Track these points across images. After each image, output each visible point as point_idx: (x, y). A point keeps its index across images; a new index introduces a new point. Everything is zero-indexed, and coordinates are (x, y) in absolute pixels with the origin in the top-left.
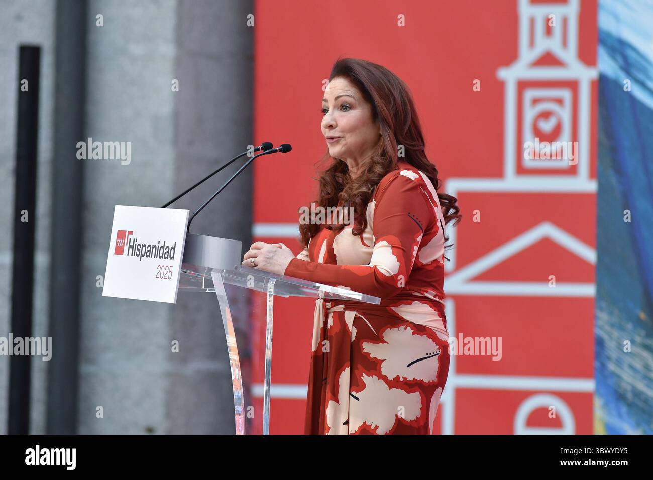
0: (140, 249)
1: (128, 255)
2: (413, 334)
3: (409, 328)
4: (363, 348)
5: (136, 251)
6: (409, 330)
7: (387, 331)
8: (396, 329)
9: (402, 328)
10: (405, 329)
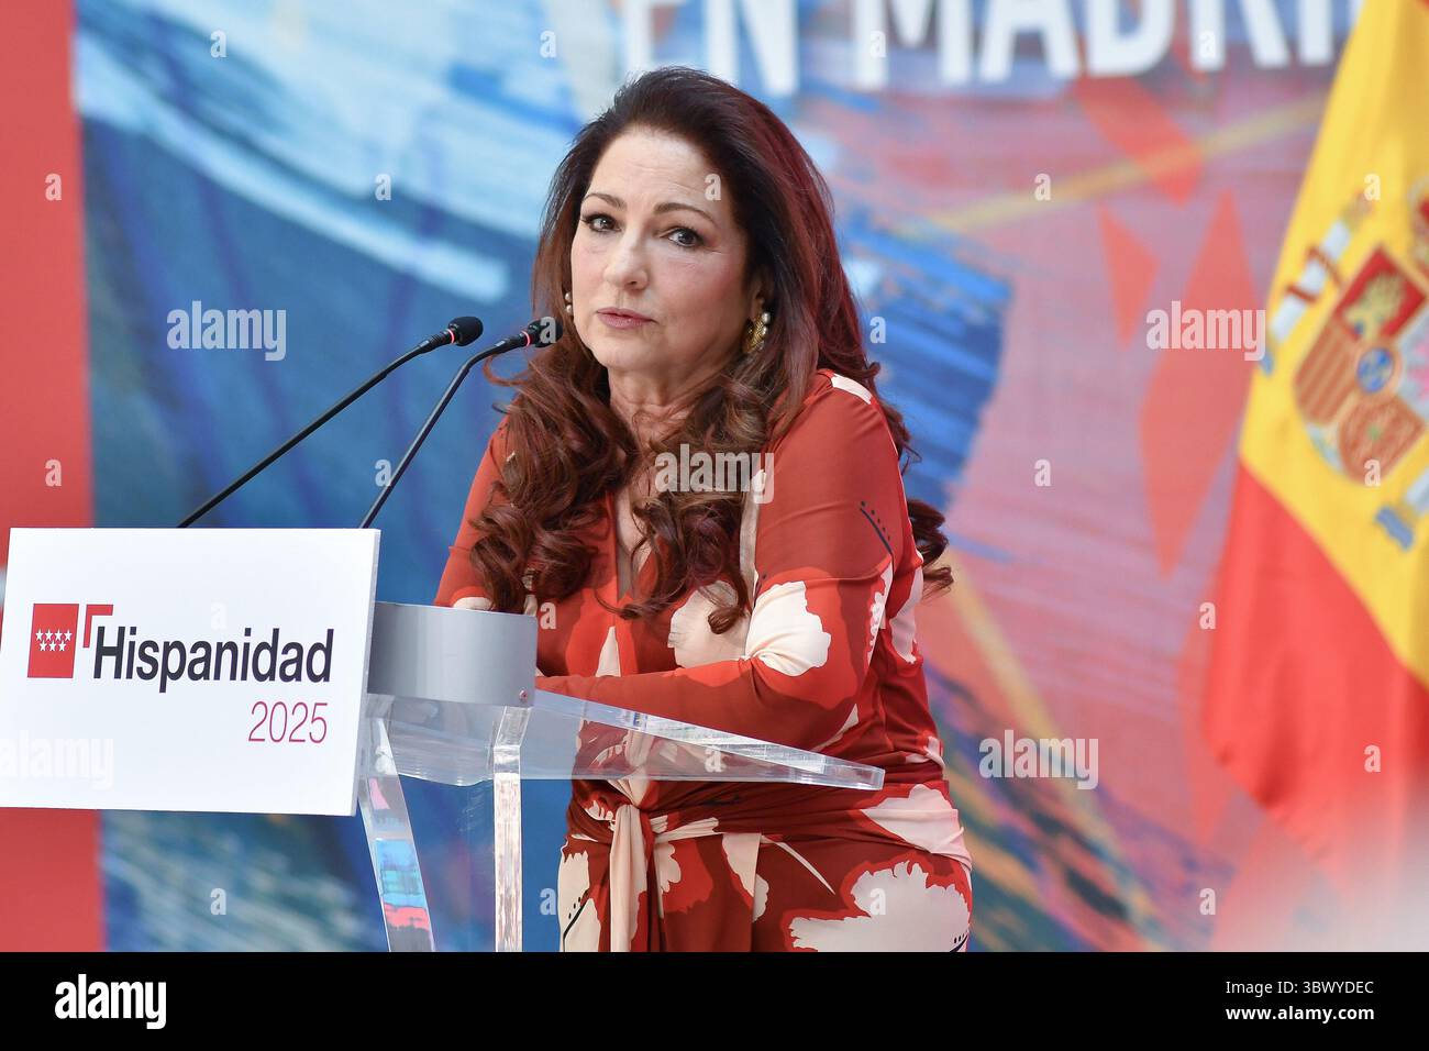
0: (159, 656)
1: (97, 674)
2: (929, 884)
3: (916, 867)
4: (793, 934)
5: (138, 662)
6: (919, 874)
7: (861, 879)
8: (886, 872)
9: (901, 867)
10: (909, 870)
